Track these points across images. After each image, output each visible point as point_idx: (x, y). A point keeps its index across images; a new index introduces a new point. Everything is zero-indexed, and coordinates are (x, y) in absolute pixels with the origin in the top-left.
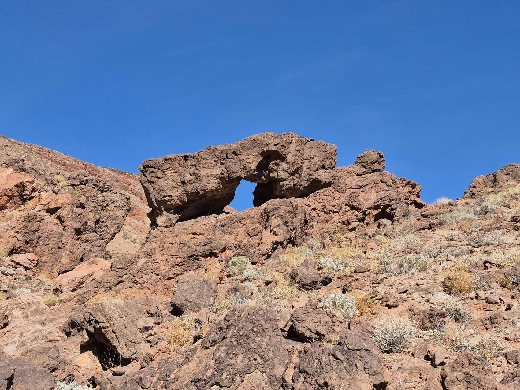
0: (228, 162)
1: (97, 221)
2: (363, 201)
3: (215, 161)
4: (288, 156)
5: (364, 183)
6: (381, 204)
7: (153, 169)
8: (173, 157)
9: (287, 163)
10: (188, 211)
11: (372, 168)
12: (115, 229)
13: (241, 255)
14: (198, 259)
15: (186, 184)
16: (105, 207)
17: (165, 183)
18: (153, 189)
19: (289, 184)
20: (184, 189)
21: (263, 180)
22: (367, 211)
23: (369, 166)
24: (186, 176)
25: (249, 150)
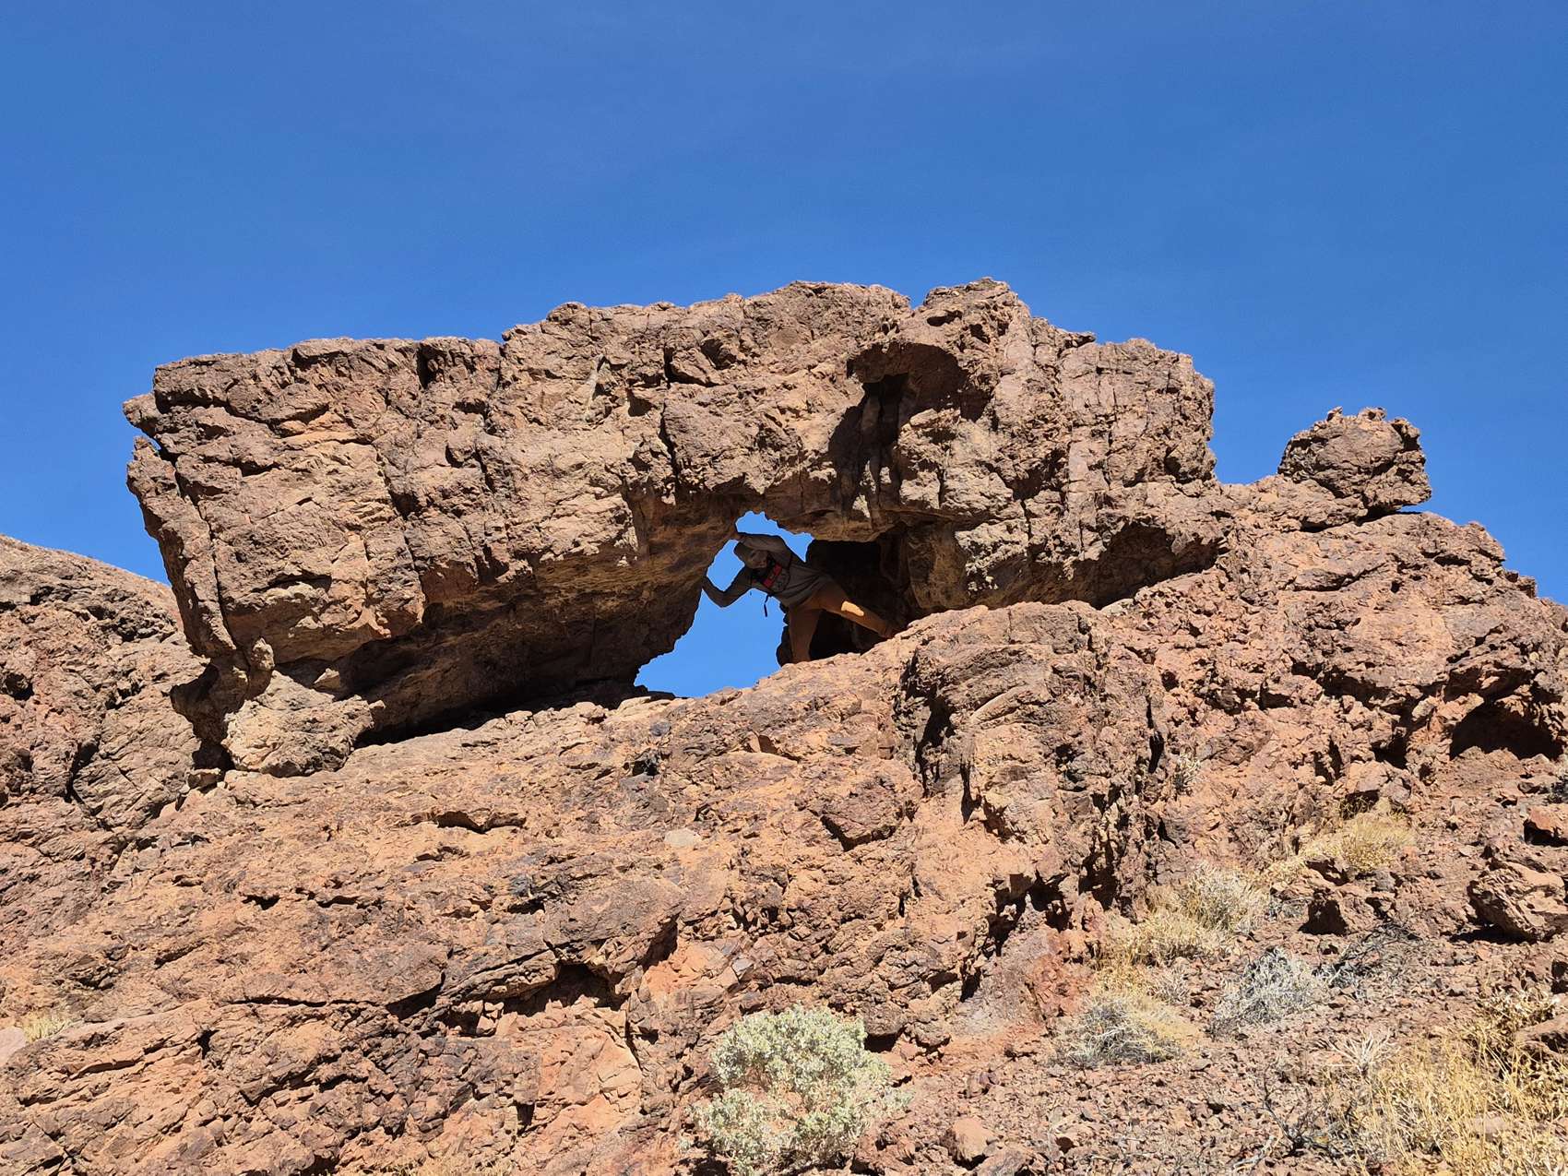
0: (673, 398)
2: (1388, 649)
3: (599, 390)
4: (997, 390)
5: (1355, 564)
6: (1485, 668)
7: (217, 416)
8: (346, 348)
9: (995, 424)
10: (428, 681)
11: (1369, 494)
13: (787, 980)
14: (469, 1024)
15: (419, 510)
17: (285, 502)
18: (206, 535)
19: (1006, 543)
20: (407, 541)
21: (860, 516)
22: (1422, 703)
23: (1355, 484)
24: (425, 464)
25: (793, 347)
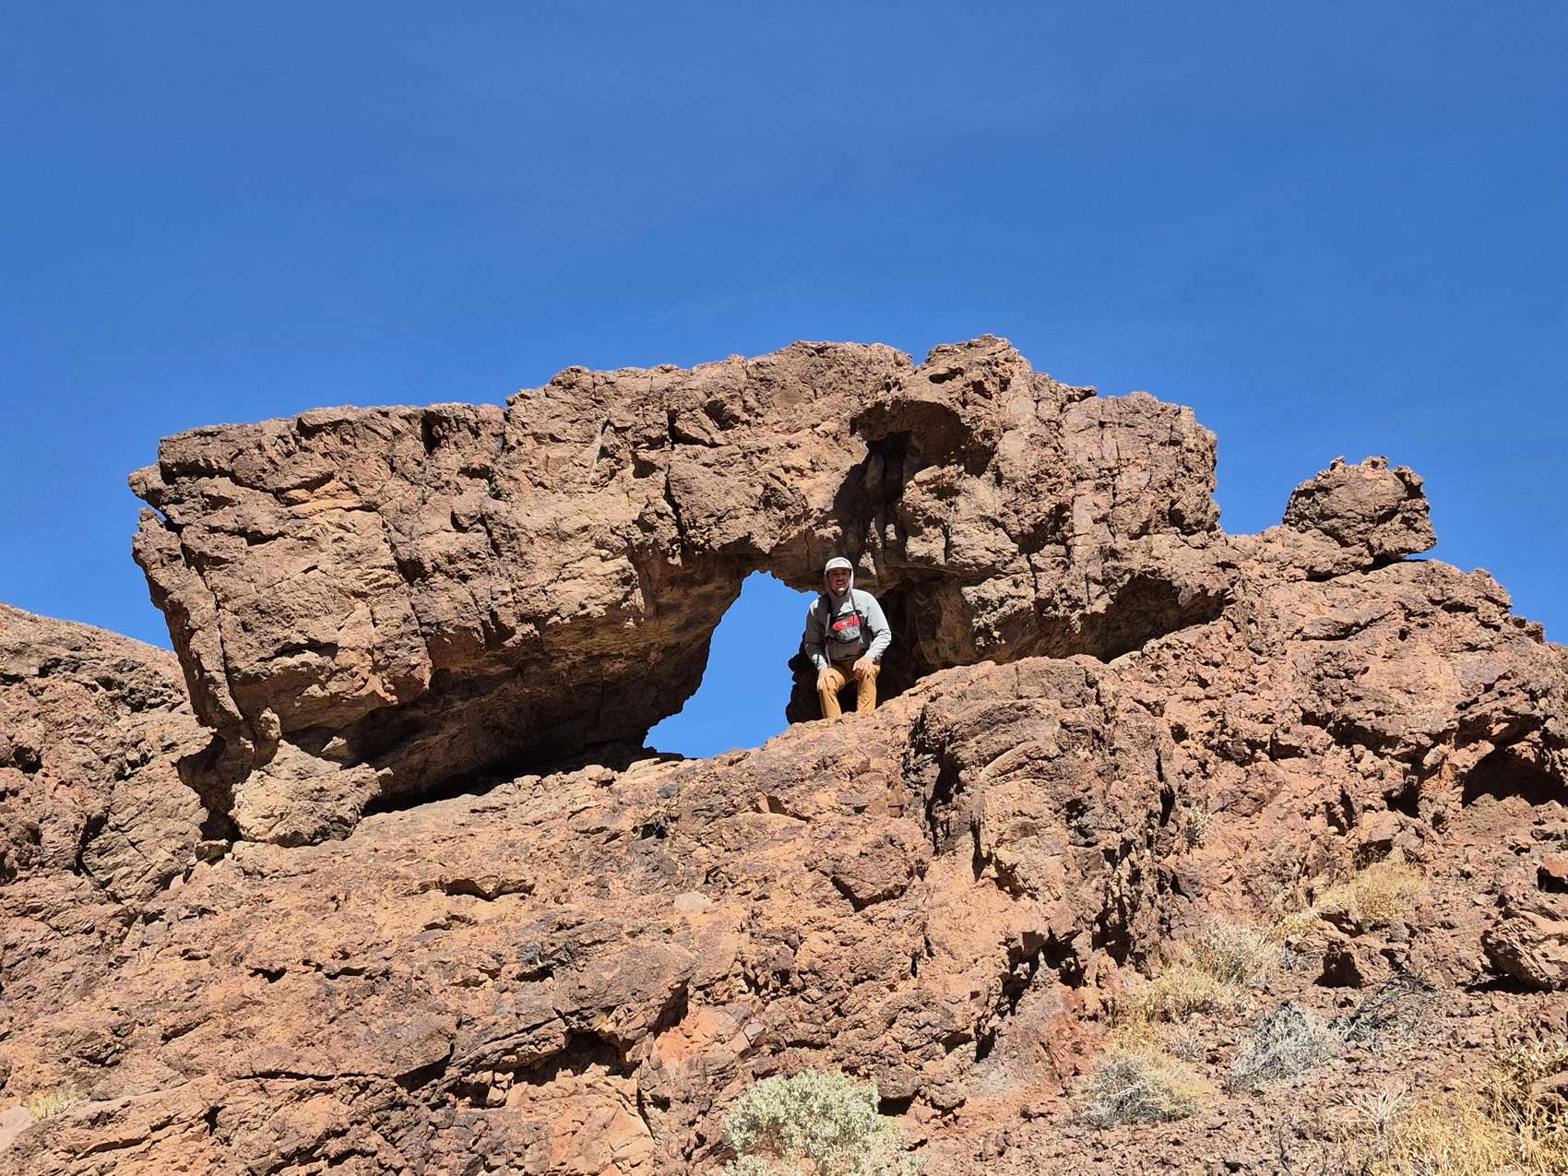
0: (678, 459)
2: (1397, 697)
3: (604, 452)
4: (1000, 445)
5: (1362, 612)
6: (1495, 715)
7: (223, 487)
8: (351, 417)
9: (999, 480)
10: (437, 748)
11: (1375, 542)
13: (799, 1044)
14: (479, 1095)
15: (425, 576)
17: (291, 571)
18: (212, 605)
19: (1013, 597)
20: (413, 607)
21: (866, 574)
22: (1433, 750)
23: (1359, 532)
24: (431, 530)
25: (796, 406)
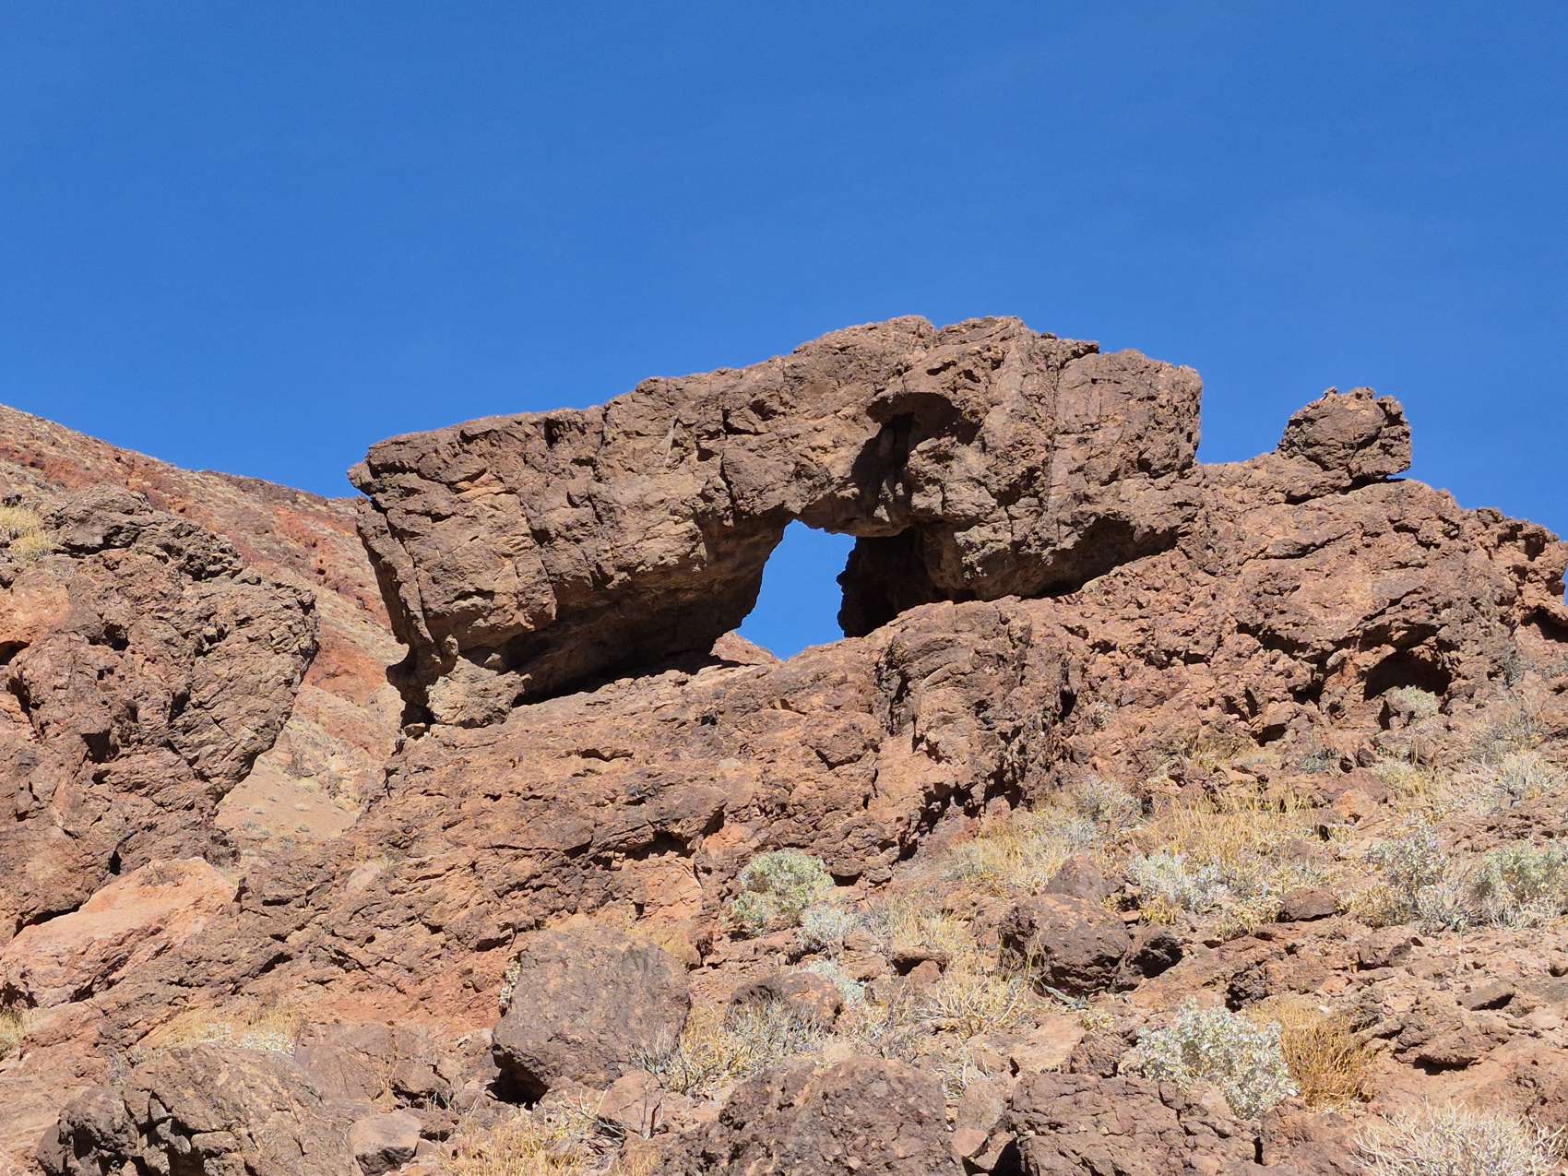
0: (729, 447)
1: (179, 703)
2: (1314, 611)
3: (675, 443)
4: (987, 419)
5: (1319, 535)
6: (1395, 624)
7: (412, 480)
8: (497, 427)
9: (984, 448)
10: (560, 659)
11: (1353, 466)
12: (254, 734)
13: (790, 845)
15: (551, 540)
16: (211, 640)
17: (462, 540)
18: (411, 565)
19: (992, 541)
20: (543, 562)
21: (881, 521)
22: (1335, 654)
23: (1340, 458)
24: (554, 506)
25: (823, 396)
